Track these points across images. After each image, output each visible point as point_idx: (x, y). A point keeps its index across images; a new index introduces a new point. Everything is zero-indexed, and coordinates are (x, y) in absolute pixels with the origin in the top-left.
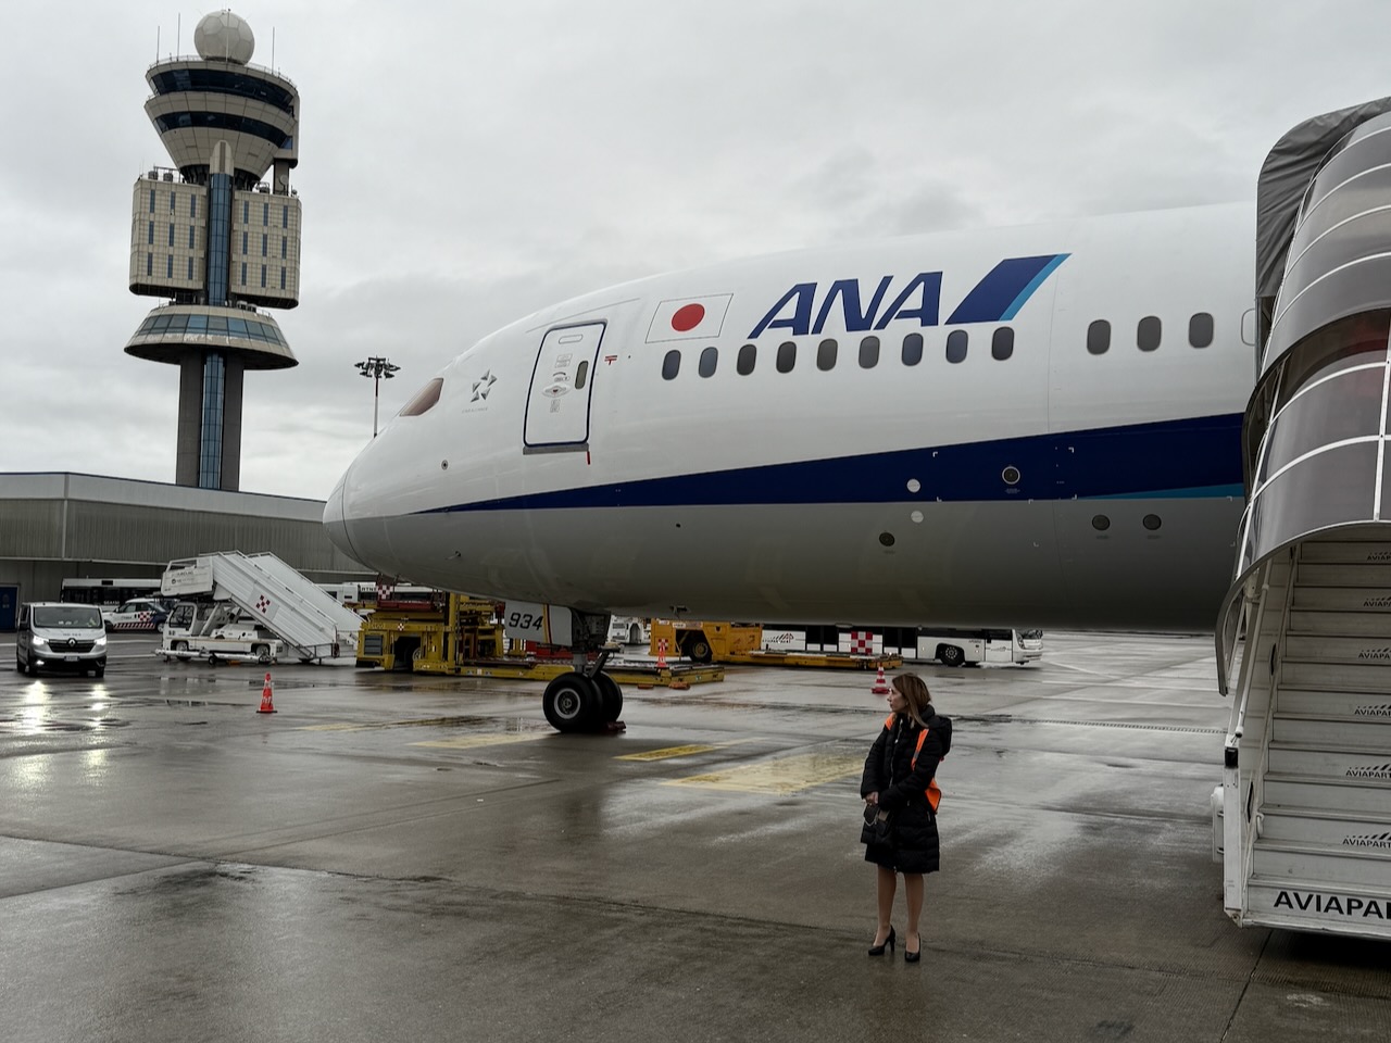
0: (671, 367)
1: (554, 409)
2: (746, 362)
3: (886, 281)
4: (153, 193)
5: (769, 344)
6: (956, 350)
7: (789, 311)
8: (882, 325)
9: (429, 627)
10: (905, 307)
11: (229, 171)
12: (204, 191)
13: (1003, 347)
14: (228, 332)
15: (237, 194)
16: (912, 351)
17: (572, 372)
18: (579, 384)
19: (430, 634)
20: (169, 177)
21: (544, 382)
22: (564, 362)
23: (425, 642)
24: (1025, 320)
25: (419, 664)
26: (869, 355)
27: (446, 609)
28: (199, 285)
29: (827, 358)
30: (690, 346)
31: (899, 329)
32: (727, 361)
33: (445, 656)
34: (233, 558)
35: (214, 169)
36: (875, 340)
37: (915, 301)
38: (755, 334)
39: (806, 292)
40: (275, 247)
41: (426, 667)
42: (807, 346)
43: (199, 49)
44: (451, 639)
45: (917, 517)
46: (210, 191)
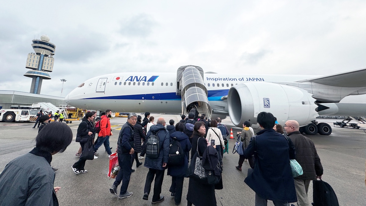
0: (116, 83)
1: (100, 87)
2: (125, 84)
3: (141, 77)
4: (31, 56)
5: (128, 82)
6: (148, 84)
7: (130, 79)
8: (140, 81)
9: (74, 112)
10: (143, 79)
11: (44, 54)
12: (40, 56)
13: (153, 84)
14: (41, 74)
15: (45, 57)
16: (144, 84)
17: (103, 83)
18: (104, 85)
19: (74, 113)
20: (34, 54)
21: (99, 84)
22: (102, 82)
23: (73, 114)
24: (155, 82)
25: (72, 117)
26: (139, 84)
27: (77, 110)
28: (37, 68)
29: (134, 84)
30: (118, 81)
31: (142, 82)
32: (123, 83)
33: (76, 116)
34: (44, 103)
35: (42, 54)
36: (140, 83)
37: (144, 79)
38: (126, 81)
39: (132, 77)
40: (50, 64)
41: (73, 117)
42: (132, 83)
43: (41, 39)
44: (77, 114)
45: (143, 101)
46: (40, 57)
